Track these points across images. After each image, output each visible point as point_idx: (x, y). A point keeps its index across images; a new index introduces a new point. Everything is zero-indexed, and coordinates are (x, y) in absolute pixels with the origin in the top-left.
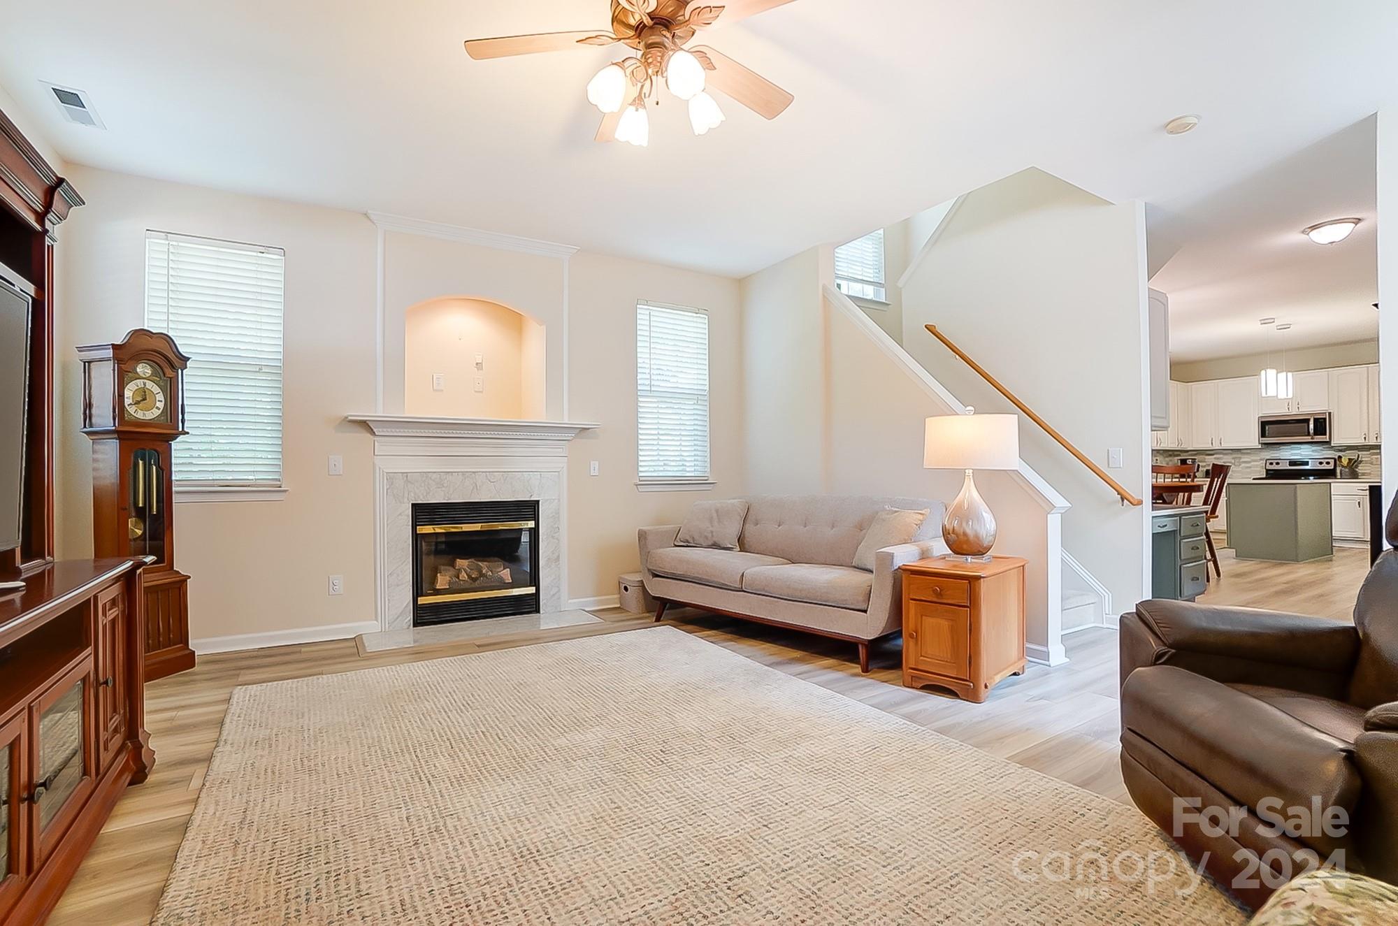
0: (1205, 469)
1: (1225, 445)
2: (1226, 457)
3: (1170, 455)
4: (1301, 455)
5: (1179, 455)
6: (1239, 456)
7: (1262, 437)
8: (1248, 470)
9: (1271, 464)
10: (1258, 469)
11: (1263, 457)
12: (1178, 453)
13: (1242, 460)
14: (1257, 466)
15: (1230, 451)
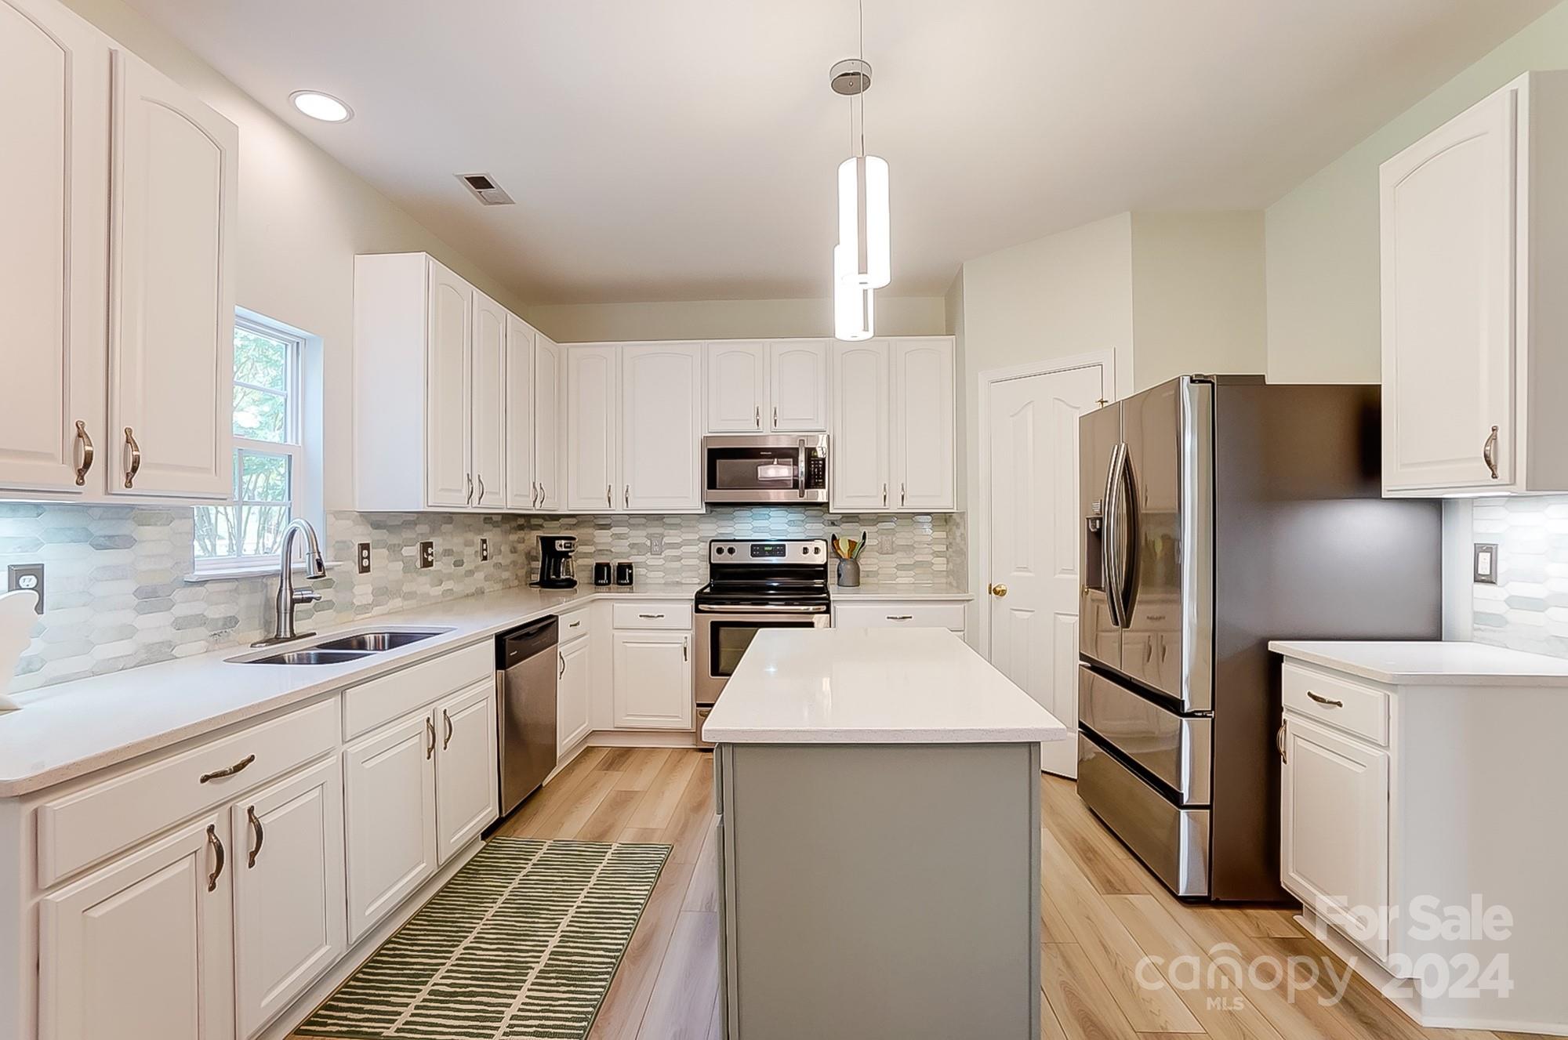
0: (593, 562)
1: (639, 505)
2: (633, 533)
3: (521, 528)
4: (770, 531)
5: (540, 527)
6: (659, 530)
7: (709, 488)
8: (676, 565)
9: (720, 551)
10: (695, 562)
11: (702, 534)
12: (540, 521)
13: (666, 540)
14: (690, 555)
15: (643, 521)
